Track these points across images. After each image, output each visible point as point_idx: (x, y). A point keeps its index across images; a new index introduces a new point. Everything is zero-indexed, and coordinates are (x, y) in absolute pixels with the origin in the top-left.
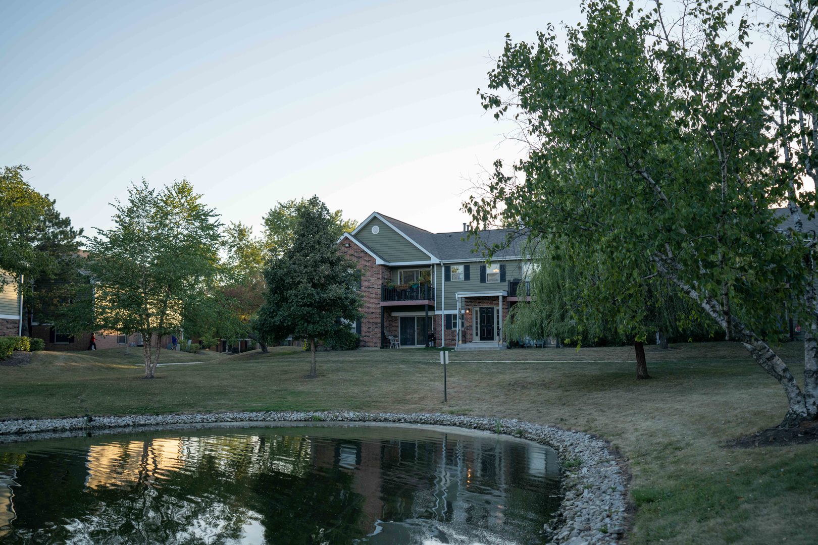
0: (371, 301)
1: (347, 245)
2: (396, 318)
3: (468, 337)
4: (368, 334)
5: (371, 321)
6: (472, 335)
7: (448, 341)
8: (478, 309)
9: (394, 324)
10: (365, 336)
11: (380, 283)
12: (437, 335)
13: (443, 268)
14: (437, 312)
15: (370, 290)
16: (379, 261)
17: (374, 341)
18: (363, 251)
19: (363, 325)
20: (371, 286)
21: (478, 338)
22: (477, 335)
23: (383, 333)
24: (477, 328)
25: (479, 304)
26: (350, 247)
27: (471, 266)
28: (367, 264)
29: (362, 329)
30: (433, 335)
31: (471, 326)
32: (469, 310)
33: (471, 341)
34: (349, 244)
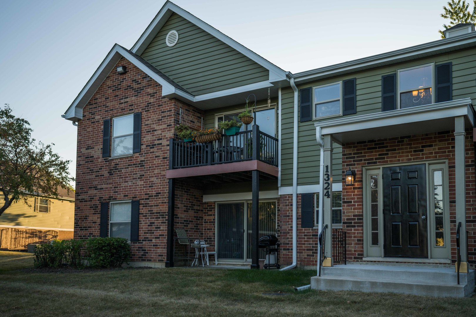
0: (156, 171)
1: (120, 69)
2: (210, 206)
3: (352, 247)
4: (148, 235)
5: (155, 209)
6: (360, 241)
7: (305, 255)
8: (378, 173)
9: (207, 218)
10: (146, 239)
11: (170, 134)
12: (282, 241)
13: (296, 94)
14: (284, 191)
15: (155, 149)
16: (168, 89)
17: (159, 251)
18: (146, 76)
19: (142, 219)
20: (157, 142)
21: (379, 249)
22: (375, 241)
23: (172, 234)
24: (375, 223)
25: (381, 158)
26: (125, 72)
27: (358, 82)
28: (152, 100)
29: (141, 226)
30: (273, 240)
31: (360, 217)
32: (353, 174)
33: (359, 258)
34: (124, 68)
